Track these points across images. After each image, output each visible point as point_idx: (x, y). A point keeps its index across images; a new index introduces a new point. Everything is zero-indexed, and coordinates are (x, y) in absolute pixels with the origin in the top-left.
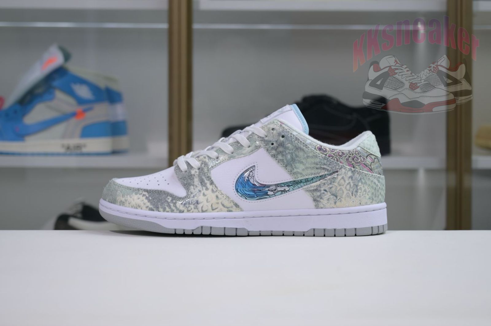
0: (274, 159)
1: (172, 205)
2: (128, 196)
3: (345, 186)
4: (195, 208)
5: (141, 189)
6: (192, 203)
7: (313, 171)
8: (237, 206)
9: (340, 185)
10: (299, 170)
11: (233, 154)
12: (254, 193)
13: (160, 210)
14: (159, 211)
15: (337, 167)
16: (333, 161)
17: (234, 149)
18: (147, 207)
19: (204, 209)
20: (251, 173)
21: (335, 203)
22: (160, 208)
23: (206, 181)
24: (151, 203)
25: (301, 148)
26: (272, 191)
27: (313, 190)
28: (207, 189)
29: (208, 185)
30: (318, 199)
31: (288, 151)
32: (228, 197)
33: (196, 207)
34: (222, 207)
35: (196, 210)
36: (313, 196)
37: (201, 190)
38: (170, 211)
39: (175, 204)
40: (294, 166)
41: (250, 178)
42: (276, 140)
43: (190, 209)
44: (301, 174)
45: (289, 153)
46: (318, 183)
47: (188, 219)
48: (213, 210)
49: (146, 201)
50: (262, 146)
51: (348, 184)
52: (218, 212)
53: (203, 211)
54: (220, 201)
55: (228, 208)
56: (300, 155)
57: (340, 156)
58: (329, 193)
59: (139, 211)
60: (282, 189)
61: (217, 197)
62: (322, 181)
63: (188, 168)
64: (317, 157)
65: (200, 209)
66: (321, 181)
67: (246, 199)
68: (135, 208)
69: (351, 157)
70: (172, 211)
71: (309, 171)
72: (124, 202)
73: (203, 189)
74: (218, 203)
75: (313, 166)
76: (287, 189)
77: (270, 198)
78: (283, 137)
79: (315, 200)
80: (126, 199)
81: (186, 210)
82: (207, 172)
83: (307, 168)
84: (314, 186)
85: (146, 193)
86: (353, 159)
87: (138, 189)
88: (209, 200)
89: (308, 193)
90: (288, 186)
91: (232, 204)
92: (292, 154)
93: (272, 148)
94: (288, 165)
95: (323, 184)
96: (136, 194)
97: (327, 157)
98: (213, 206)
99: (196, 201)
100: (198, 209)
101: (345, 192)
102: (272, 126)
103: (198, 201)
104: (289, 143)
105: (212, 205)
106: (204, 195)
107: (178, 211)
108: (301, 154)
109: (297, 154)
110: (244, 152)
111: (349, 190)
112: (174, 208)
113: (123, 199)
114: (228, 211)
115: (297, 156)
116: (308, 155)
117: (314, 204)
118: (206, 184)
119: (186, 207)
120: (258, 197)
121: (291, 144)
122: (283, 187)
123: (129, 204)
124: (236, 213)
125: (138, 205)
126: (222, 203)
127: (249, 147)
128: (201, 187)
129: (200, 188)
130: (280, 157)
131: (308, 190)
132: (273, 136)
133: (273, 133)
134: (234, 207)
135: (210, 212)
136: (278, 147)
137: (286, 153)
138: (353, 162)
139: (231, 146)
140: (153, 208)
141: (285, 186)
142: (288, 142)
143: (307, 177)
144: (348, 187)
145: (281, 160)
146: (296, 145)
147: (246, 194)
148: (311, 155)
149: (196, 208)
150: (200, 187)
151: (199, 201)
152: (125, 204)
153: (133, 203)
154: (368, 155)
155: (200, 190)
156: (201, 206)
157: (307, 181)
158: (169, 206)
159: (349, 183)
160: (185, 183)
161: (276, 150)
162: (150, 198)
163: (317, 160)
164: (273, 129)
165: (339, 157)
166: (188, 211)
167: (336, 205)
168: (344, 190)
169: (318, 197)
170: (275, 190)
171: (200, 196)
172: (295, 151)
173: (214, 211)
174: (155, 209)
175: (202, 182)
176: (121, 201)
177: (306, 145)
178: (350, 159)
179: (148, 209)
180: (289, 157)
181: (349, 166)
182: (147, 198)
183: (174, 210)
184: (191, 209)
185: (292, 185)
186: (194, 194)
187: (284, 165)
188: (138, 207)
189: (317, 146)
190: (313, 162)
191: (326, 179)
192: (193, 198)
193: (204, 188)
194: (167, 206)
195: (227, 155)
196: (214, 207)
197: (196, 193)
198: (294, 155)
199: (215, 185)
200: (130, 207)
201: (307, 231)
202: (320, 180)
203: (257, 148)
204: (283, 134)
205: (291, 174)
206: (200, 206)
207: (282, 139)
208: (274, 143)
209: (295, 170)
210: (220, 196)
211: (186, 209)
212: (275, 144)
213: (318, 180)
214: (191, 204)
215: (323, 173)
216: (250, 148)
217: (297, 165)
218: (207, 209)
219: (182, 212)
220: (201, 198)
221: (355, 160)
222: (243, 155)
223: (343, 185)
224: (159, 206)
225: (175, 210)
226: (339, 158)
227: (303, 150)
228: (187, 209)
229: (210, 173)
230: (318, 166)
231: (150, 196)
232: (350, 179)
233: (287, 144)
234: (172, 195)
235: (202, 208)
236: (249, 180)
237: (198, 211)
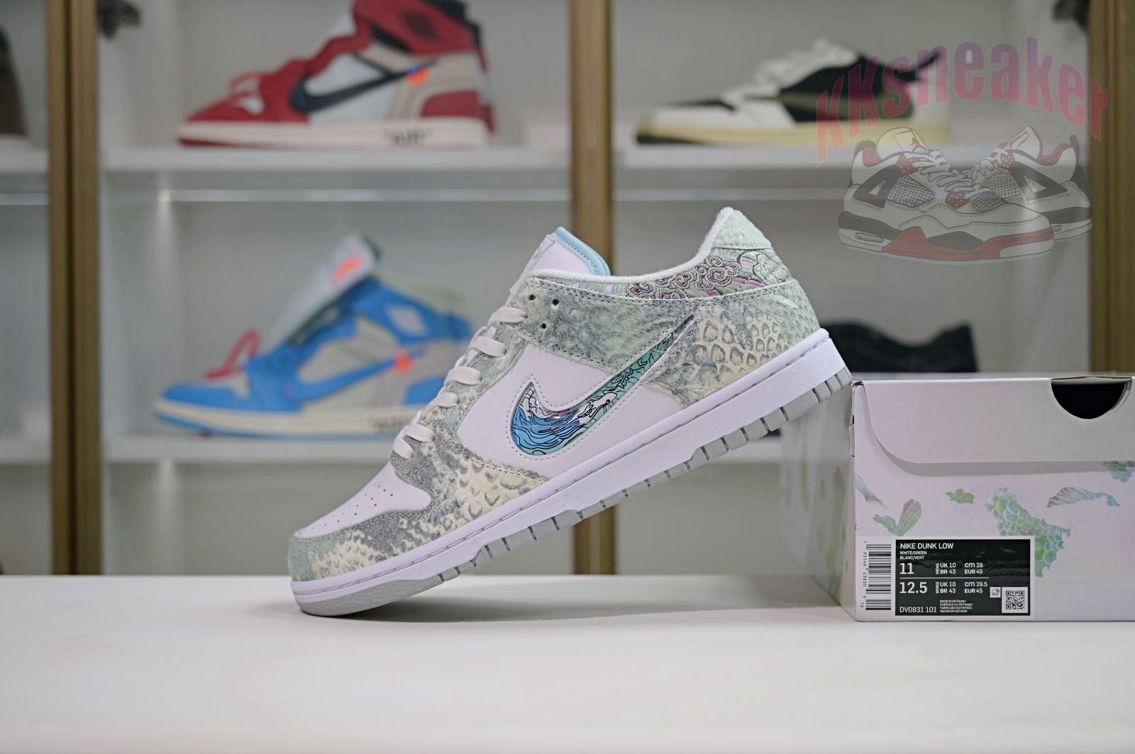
0: (560, 352)
1: (412, 531)
2: (330, 553)
3: (720, 338)
4: (457, 519)
5: (348, 529)
6: (447, 510)
7: (642, 341)
8: (533, 475)
9: (711, 340)
10: (615, 352)
11: (483, 381)
12: (553, 436)
13: (395, 553)
14: (395, 555)
15: (687, 309)
16: (673, 302)
17: (480, 370)
18: (371, 558)
19: (475, 511)
20: (532, 401)
21: (717, 378)
22: (394, 549)
23: (456, 457)
24: (376, 548)
25: (598, 308)
26: (586, 415)
27: (663, 375)
28: (464, 470)
29: (463, 461)
30: (682, 387)
31: (578, 324)
32: (509, 466)
33: (458, 513)
34: (507, 491)
35: (461, 520)
36: (667, 386)
37: (454, 477)
38: (414, 546)
39: (417, 527)
40: (602, 348)
41: (533, 410)
42: (546, 314)
43: (448, 523)
44: (624, 356)
45: (581, 327)
46: (665, 356)
47: (453, 544)
48: (492, 504)
49: (364, 547)
50: (527, 338)
51: (724, 331)
52: (503, 503)
53: (474, 517)
54: (497, 482)
55: (517, 487)
56: (605, 322)
57: (683, 283)
58: (695, 366)
59: (359, 573)
60: (603, 401)
61: (488, 476)
62: (672, 349)
63: (413, 448)
64: (638, 309)
65: (468, 516)
66: (668, 350)
67: (544, 454)
68: (350, 570)
69: (706, 276)
70: (419, 543)
71: (637, 342)
72: (327, 569)
73: (457, 475)
74: (495, 487)
75: (637, 330)
76: (611, 396)
77: (589, 430)
78: (556, 302)
79: (675, 393)
80: (328, 560)
81: (442, 530)
82: (450, 437)
83: (629, 340)
84: (661, 366)
85: (358, 533)
86: (712, 278)
87: (342, 531)
88: (477, 488)
89: (656, 386)
90: (611, 390)
91: (523, 477)
92: (587, 325)
93: (547, 333)
94: (590, 351)
95: (675, 354)
96: (342, 543)
97: (657, 301)
98: (489, 497)
99: (453, 502)
100: (463, 517)
101: (727, 349)
102: (527, 293)
103: (456, 500)
104: (573, 309)
105: (486, 497)
106: (463, 484)
107: (429, 539)
108: (604, 318)
109: (598, 321)
110: (500, 367)
111: (733, 341)
112: (418, 536)
113: (323, 564)
114: (521, 493)
115: (598, 326)
116: (619, 313)
117: (678, 399)
118: (458, 461)
119: (441, 523)
120: (563, 439)
121: (577, 309)
122: (602, 397)
123: (337, 567)
124: (538, 489)
125: (354, 561)
126: (503, 483)
127: (505, 352)
128: (451, 471)
129: (451, 474)
130: (569, 344)
131: (652, 381)
132: (537, 310)
133: (534, 305)
134: (530, 480)
135: (489, 511)
136: (555, 328)
137: (574, 330)
138: (714, 284)
139: (472, 366)
140: (382, 555)
141: (605, 394)
142: (570, 308)
143: (638, 356)
144: (728, 336)
145: (572, 349)
146: (587, 305)
147: (540, 444)
148: (624, 310)
149: (459, 516)
150: (449, 474)
151: (458, 501)
152: (332, 571)
153: (343, 562)
154: (740, 256)
155: (452, 478)
156: (468, 506)
157: (642, 364)
158: (410, 536)
159: (727, 327)
160: (419, 478)
161: (554, 334)
162: (370, 538)
163: (641, 315)
164: (532, 297)
165: (682, 288)
166: (447, 529)
167: (721, 382)
168: (722, 347)
169: (679, 382)
170: (591, 410)
171: (456, 489)
172: (590, 318)
173: (495, 505)
174: (386, 555)
175: (449, 462)
176: (322, 569)
177: (607, 297)
178: (706, 281)
179: (373, 561)
180: (584, 335)
181: (710, 295)
182: (363, 541)
183: (420, 540)
184: (451, 522)
185: (617, 386)
186: (444, 492)
187: (584, 356)
188: (355, 565)
189: (630, 287)
190: (635, 322)
191: (675, 342)
192: (445, 501)
193: (458, 471)
194: (405, 538)
195: (473, 387)
196: (492, 498)
197: (448, 488)
198: (592, 328)
199: (476, 456)
200: (342, 571)
201: (689, 458)
202: (666, 350)
203: (521, 346)
204: (553, 297)
205: (604, 364)
206: (464, 509)
207: (554, 308)
208: (545, 322)
209: (609, 355)
210: (493, 473)
211: (442, 526)
212: (548, 325)
213: (661, 352)
214: (447, 514)
215: (665, 334)
216: (509, 353)
217: (609, 342)
218: (480, 509)
219: (436, 536)
220: (460, 494)
221: (715, 277)
222: (501, 374)
223: (716, 338)
224: (392, 545)
225: (423, 538)
226: (683, 290)
227: (605, 309)
228: (444, 526)
229: (457, 437)
230: (648, 326)
231: (367, 534)
232: (725, 319)
233: (570, 313)
234: (405, 514)
235: (470, 510)
236: (534, 415)
237: (465, 521)
